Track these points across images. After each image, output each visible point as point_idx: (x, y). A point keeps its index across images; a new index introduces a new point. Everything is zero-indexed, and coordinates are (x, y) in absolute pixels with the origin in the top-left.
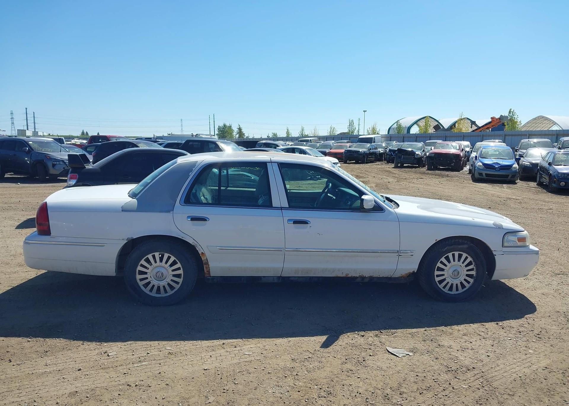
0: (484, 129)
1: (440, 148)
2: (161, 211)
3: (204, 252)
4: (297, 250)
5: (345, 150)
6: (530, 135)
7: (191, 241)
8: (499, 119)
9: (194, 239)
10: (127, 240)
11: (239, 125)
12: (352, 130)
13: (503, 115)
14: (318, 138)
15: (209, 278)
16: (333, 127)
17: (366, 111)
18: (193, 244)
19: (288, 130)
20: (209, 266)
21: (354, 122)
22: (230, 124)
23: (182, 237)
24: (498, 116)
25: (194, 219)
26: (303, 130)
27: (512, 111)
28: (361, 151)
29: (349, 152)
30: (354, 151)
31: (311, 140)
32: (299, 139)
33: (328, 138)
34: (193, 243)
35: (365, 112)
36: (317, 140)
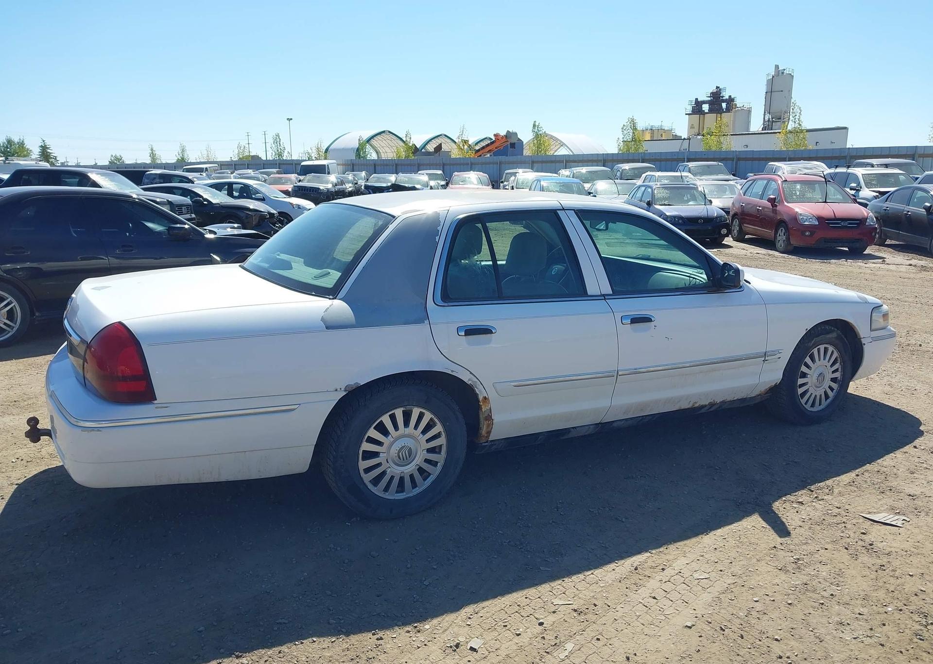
0: (485, 153)
1: (461, 183)
2: (407, 323)
3: (487, 397)
4: (636, 372)
5: (295, 186)
6: (567, 161)
7: (465, 377)
8: (506, 136)
9: (471, 373)
10: (345, 390)
11: (44, 141)
12: (279, 150)
13: (511, 131)
14: (218, 165)
15: (486, 444)
16: (243, 146)
17: (291, 119)
18: (469, 383)
19: (152, 150)
20: (494, 421)
21: (280, 138)
22: (20, 139)
23: (452, 371)
24: (503, 133)
25: (471, 332)
26: (183, 151)
27: (537, 124)
28: (321, 188)
29: (302, 189)
30: (310, 187)
31: (206, 168)
32: (185, 167)
33: (239, 165)
34: (469, 380)
35: (291, 121)
36: (217, 168)
